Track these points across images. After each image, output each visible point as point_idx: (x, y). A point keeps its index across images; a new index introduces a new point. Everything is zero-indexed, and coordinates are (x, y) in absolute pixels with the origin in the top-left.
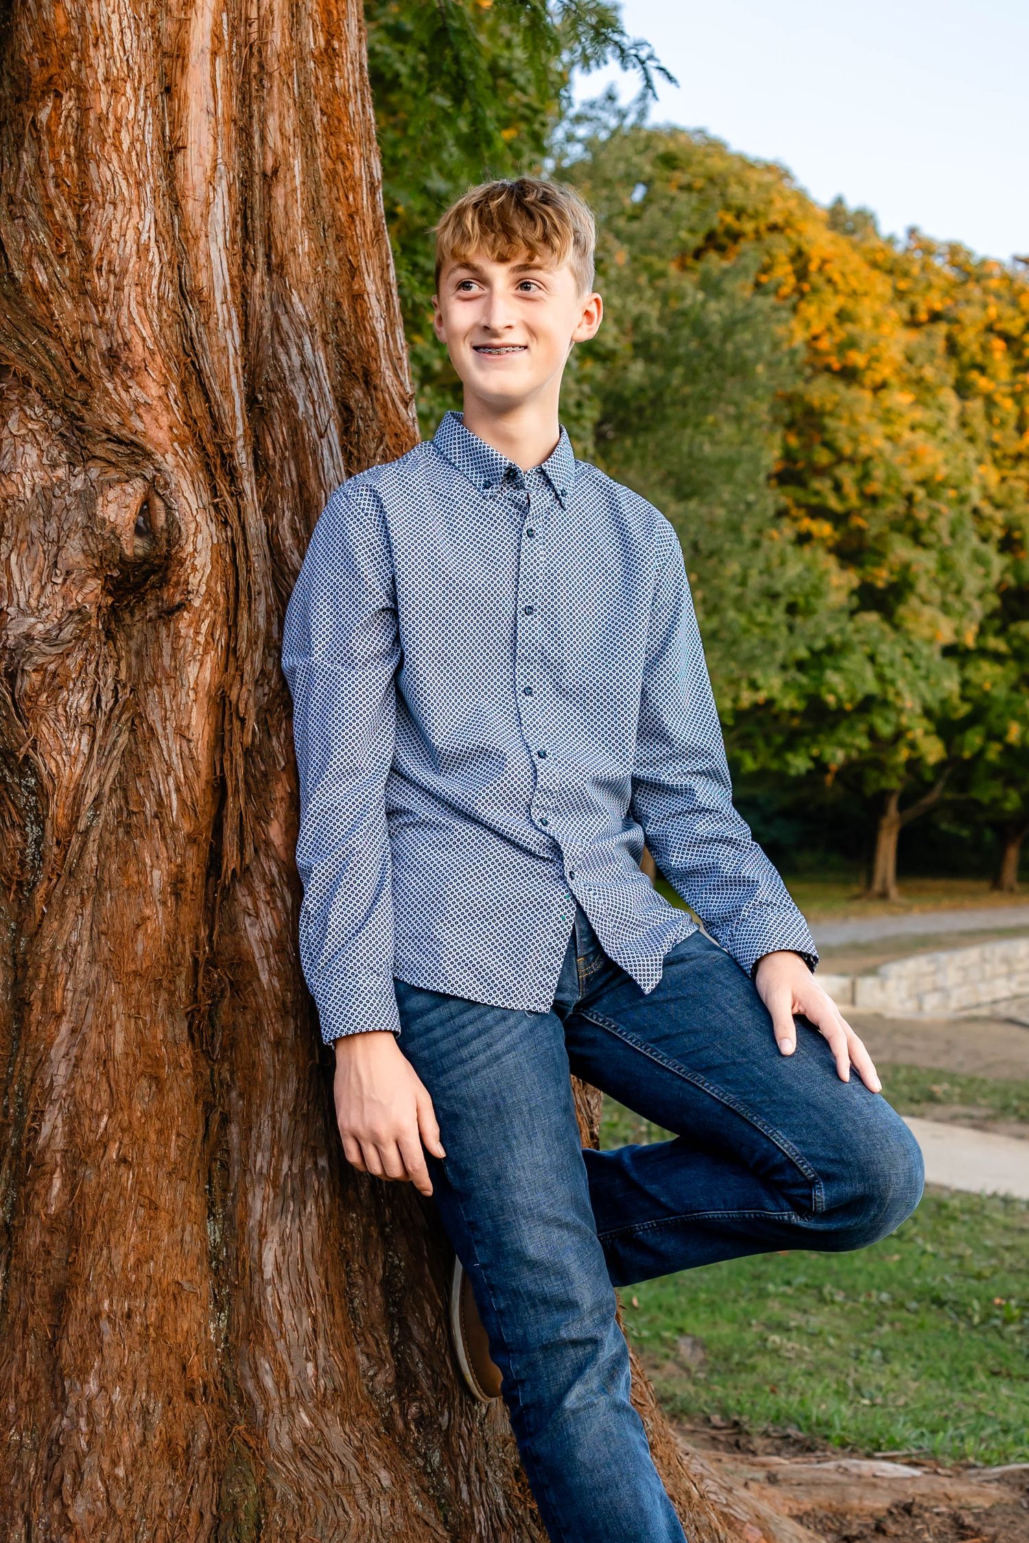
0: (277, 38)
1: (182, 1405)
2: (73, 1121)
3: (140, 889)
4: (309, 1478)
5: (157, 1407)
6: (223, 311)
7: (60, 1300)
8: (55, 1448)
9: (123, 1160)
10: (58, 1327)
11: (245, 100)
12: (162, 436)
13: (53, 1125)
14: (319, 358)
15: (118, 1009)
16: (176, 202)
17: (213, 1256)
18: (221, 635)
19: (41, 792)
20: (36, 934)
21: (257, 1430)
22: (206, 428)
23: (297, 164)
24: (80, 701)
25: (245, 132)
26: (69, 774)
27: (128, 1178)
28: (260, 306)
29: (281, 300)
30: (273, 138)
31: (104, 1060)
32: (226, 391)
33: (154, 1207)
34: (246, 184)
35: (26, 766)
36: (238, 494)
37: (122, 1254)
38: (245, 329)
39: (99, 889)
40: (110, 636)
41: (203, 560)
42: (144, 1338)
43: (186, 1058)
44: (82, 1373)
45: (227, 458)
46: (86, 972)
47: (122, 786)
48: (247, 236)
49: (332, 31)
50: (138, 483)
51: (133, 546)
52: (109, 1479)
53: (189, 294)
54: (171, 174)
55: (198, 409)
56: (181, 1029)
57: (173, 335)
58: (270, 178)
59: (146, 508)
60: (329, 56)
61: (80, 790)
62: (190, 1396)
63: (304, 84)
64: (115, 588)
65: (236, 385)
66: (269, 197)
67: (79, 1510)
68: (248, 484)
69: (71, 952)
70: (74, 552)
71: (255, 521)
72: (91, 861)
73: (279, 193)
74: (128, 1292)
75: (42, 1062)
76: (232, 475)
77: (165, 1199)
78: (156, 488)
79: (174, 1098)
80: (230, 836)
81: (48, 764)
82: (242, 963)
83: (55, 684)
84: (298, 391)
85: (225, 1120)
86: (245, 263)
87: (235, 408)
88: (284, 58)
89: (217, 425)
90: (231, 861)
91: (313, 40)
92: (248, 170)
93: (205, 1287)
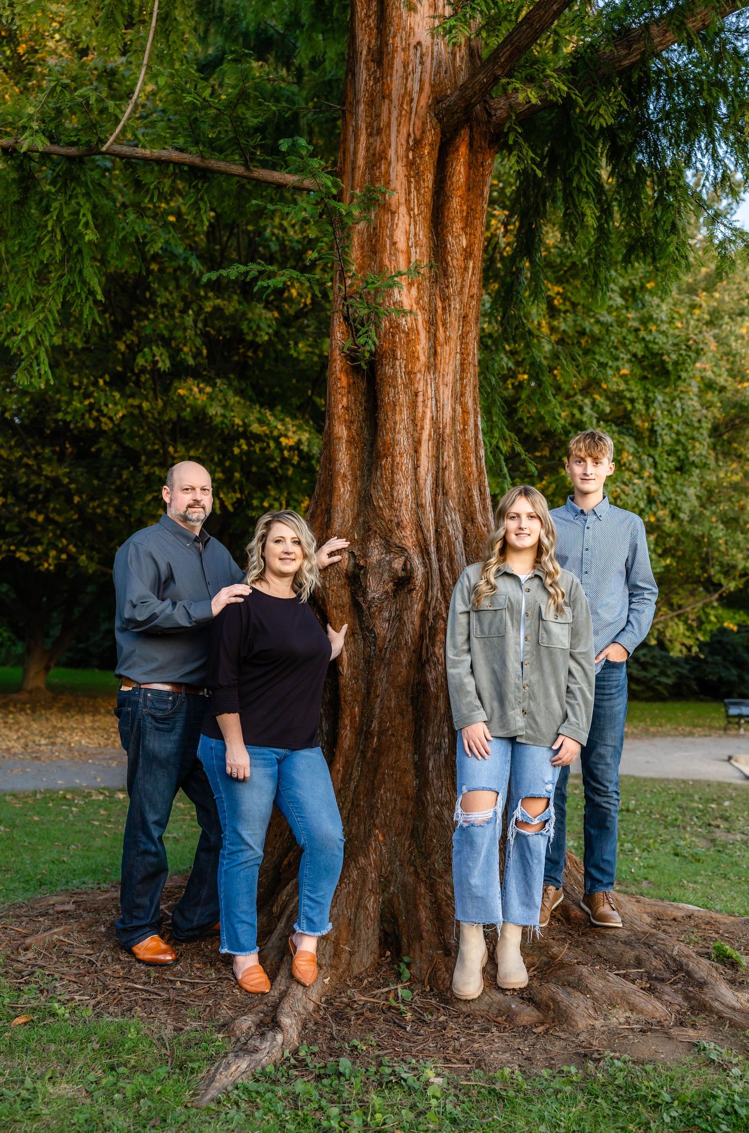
0: (448, 431)
1: (405, 801)
2: (380, 723)
3: (400, 664)
4: (438, 823)
5: (398, 799)
6: (429, 509)
7: (376, 770)
8: (372, 807)
9: (393, 735)
10: (375, 777)
11: (438, 450)
12: (410, 545)
13: (375, 725)
14: (457, 518)
15: (393, 695)
16: (417, 480)
17: (415, 764)
18: (424, 597)
19: (375, 638)
20: (373, 675)
21: (425, 809)
22: (422, 541)
23: (453, 464)
24: (386, 614)
25: (437, 458)
26: (383, 633)
27: (394, 740)
28: (440, 505)
29: (446, 503)
30: (446, 458)
31: (389, 708)
32: (428, 531)
33: (400, 748)
34: (437, 472)
35: (372, 631)
36: (430, 559)
37: (391, 759)
38: (435, 511)
39: (389, 664)
40: (395, 597)
41: (420, 577)
42: (396, 781)
43: (410, 709)
44: (379, 789)
45: (427, 550)
46: (385, 685)
47: (396, 636)
48: (437, 486)
49: (465, 423)
50: (403, 559)
51: (401, 574)
52: (386, 816)
53: (420, 506)
54: (416, 474)
55: (420, 536)
56: (409, 702)
57: (414, 517)
58: (444, 469)
59: (405, 564)
60: (464, 431)
61: (385, 637)
62: (408, 798)
63: (456, 441)
64: (395, 584)
65: (432, 529)
66: (444, 474)
67: (377, 821)
68: (434, 557)
69: (381, 680)
70: (386, 576)
71: (435, 566)
72: (388, 656)
73: (447, 473)
74: (392, 769)
75: (373, 708)
76: (428, 554)
77: (403, 746)
78: (408, 559)
79: (406, 720)
80: (424, 650)
81: (377, 631)
82: (426, 685)
83: (381, 610)
84: (450, 528)
85: (421, 727)
86: (435, 494)
87: (431, 535)
88: (450, 436)
89: (425, 540)
90: (424, 658)
91: (459, 427)
92: (438, 468)
93: (412, 772)
